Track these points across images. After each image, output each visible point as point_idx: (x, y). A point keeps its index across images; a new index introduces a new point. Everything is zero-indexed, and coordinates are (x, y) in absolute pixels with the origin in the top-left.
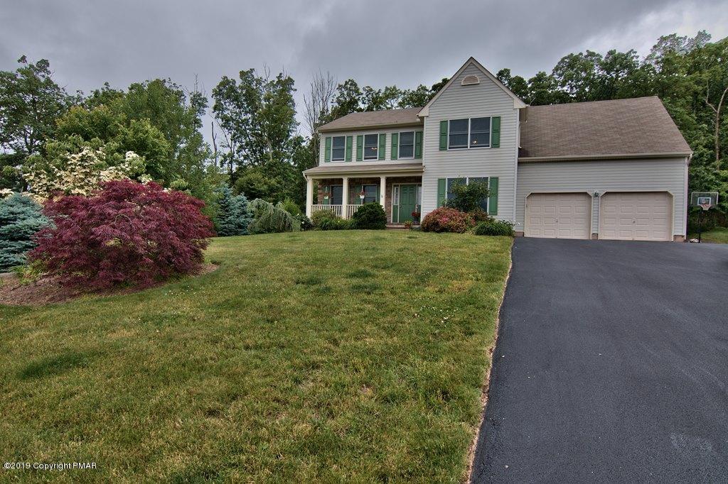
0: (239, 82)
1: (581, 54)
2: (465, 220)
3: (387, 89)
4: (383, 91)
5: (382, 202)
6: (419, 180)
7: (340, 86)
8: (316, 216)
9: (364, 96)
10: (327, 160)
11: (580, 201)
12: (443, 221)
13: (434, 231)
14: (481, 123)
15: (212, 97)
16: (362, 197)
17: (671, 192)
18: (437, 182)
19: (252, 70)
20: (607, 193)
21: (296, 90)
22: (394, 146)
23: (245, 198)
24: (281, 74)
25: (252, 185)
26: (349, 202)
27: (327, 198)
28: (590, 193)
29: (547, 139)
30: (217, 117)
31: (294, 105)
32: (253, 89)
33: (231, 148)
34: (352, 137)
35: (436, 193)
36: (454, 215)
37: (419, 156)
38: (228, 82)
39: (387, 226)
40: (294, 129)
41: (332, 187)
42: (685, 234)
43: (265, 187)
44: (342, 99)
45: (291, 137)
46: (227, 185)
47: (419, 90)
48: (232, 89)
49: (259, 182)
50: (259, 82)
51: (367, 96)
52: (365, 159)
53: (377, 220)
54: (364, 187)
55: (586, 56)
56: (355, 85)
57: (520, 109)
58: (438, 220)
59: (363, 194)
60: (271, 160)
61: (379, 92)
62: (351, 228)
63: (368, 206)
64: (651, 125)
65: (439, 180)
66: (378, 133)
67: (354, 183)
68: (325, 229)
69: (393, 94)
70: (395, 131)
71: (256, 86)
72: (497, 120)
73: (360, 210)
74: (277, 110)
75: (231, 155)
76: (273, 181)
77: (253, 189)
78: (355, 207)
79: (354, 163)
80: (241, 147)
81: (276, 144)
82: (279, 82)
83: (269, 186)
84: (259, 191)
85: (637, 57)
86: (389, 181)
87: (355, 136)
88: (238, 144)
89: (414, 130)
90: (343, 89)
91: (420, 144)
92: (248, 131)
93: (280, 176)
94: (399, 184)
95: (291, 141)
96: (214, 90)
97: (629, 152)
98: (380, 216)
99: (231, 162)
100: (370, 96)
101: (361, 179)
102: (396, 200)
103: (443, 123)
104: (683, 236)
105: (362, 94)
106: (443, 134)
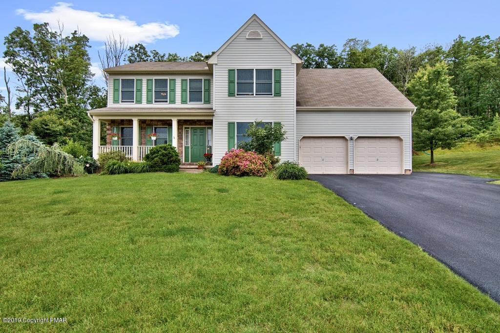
0: (33, 33)
1: (303, 45)
2: (264, 163)
3: (170, 55)
4: (167, 56)
5: (175, 144)
6: (210, 123)
7: (130, 48)
8: (104, 158)
9: (152, 58)
10: (116, 101)
11: (340, 144)
12: (244, 165)
13: (234, 174)
14: (264, 73)
15: (5, 44)
16: (154, 138)
17: (402, 137)
18: (227, 125)
19: (46, 24)
20: (359, 137)
21: (91, 47)
22: (184, 91)
23: (35, 137)
24: (76, 31)
25: (46, 125)
26: (141, 143)
27: (116, 138)
28: (347, 137)
29: (310, 93)
30: (9, 61)
31: (89, 59)
32: (47, 41)
33: (28, 92)
34: (141, 80)
35: (227, 135)
36: (254, 159)
37: (208, 101)
38: (22, 32)
39: (180, 166)
40: (89, 79)
41: (122, 129)
42: (411, 169)
43: (61, 127)
44: (132, 58)
45: (87, 86)
46: (13, 124)
47: (196, 55)
48: (26, 39)
49: (55, 123)
50: (54, 35)
51: (154, 58)
52: (155, 102)
53: (171, 162)
54: (155, 128)
55: (306, 47)
56: (144, 49)
57: (297, 64)
58: (238, 164)
59: (154, 135)
60: (67, 104)
61: (164, 56)
62: (143, 171)
63: (161, 147)
64: (380, 87)
65: (229, 123)
66: (168, 78)
67: (143, 124)
68: (112, 172)
69: (175, 59)
70: (184, 77)
71: (51, 38)
72: (278, 71)
73: (153, 152)
74: (72, 60)
75: (27, 99)
76: (69, 123)
77: (47, 129)
78: (148, 149)
79: (144, 105)
80: (36, 91)
81: (72, 91)
82: (74, 38)
83: (64, 126)
84: (54, 131)
85: (337, 50)
86: (180, 123)
87: (145, 79)
88: (33, 89)
89: (202, 78)
90: (134, 51)
91: (208, 91)
92: (44, 78)
93: (75, 118)
94: (190, 126)
95: (87, 89)
96: (6, 38)
97: (375, 106)
98: (174, 158)
99: (28, 105)
100: (156, 58)
101: (151, 120)
102: (187, 141)
103: (231, 71)
104: (410, 170)
105: (150, 56)
106: (231, 82)
